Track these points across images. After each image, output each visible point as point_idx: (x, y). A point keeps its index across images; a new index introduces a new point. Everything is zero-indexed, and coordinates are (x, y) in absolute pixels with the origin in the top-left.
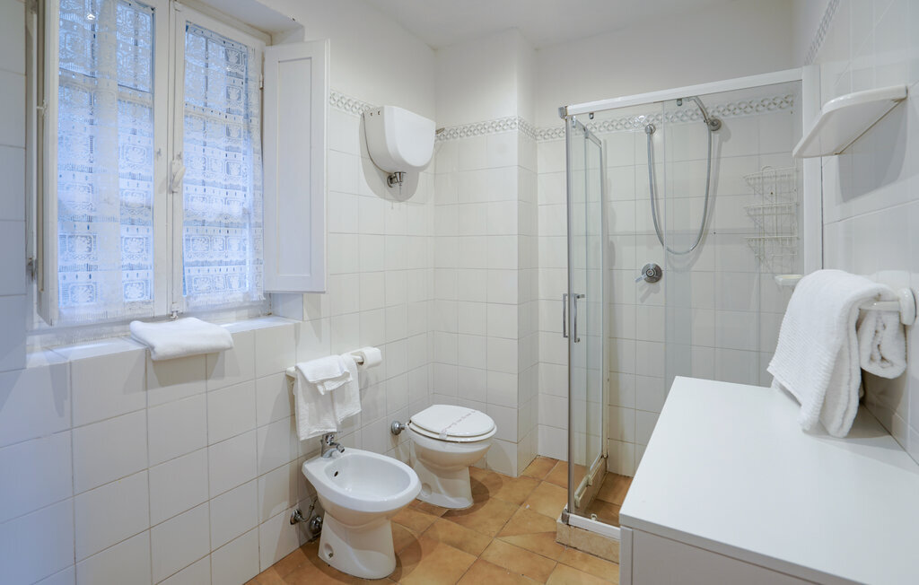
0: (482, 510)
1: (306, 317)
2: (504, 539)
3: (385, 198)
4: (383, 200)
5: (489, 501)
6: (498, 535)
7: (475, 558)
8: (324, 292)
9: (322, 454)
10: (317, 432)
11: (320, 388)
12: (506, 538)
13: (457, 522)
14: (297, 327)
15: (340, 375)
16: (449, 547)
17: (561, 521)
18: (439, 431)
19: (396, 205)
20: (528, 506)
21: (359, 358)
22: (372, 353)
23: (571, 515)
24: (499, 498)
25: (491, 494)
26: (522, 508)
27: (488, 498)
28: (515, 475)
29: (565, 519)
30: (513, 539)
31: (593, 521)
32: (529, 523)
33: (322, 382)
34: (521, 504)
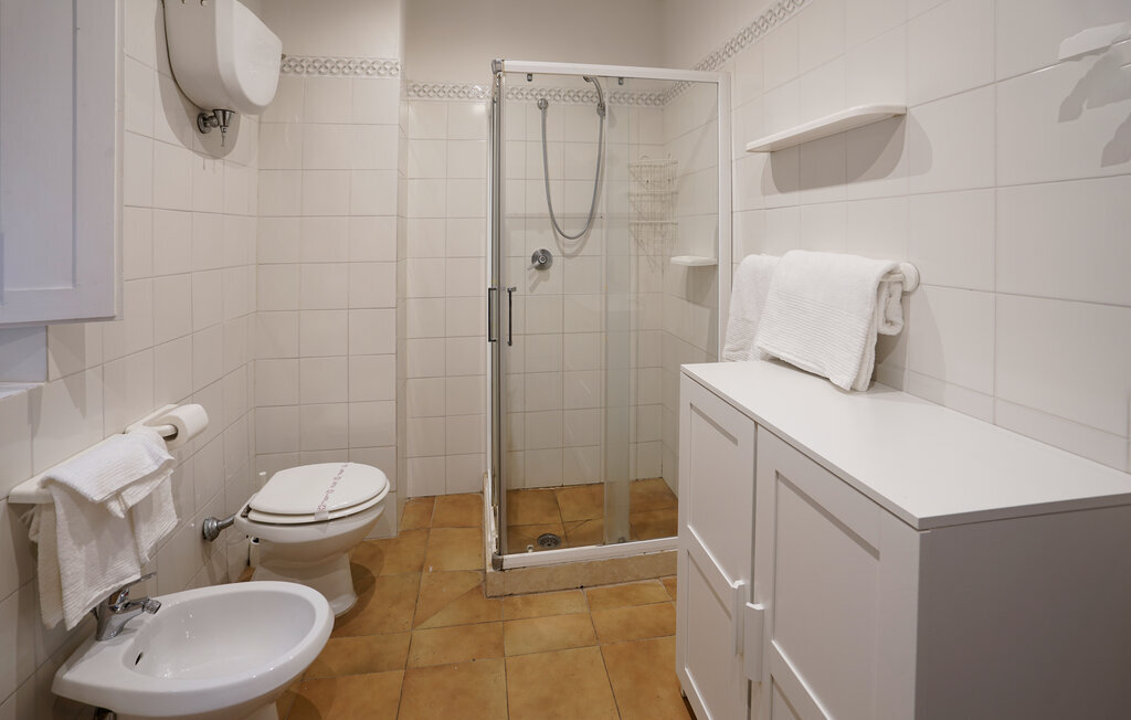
0: (374, 601)
1: (54, 372)
2: (424, 625)
3: (194, 151)
4: (191, 153)
5: (377, 584)
6: (415, 624)
7: (402, 672)
8: (111, 318)
9: (98, 638)
10: (100, 597)
11: (116, 508)
12: (428, 623)
13: (348, 635)
14: (34, 399)
15: (156, 468)
16: (357, 676)
17: (492, 570)
18: (315, 510)
19: (209, 162)
20: (431, 569)
21: (169, 430)
22: (191, 416)
23: (505, 557)
24: (389, 574)
25: (374, 573)
26: (425, 575)
27: (373, 580)
28: (394, 534)
29: (497, 564)
30: (436, 621)
31: (531, 553)
32: (444, 590)
33: (117, 495)
34: (421, 568)
